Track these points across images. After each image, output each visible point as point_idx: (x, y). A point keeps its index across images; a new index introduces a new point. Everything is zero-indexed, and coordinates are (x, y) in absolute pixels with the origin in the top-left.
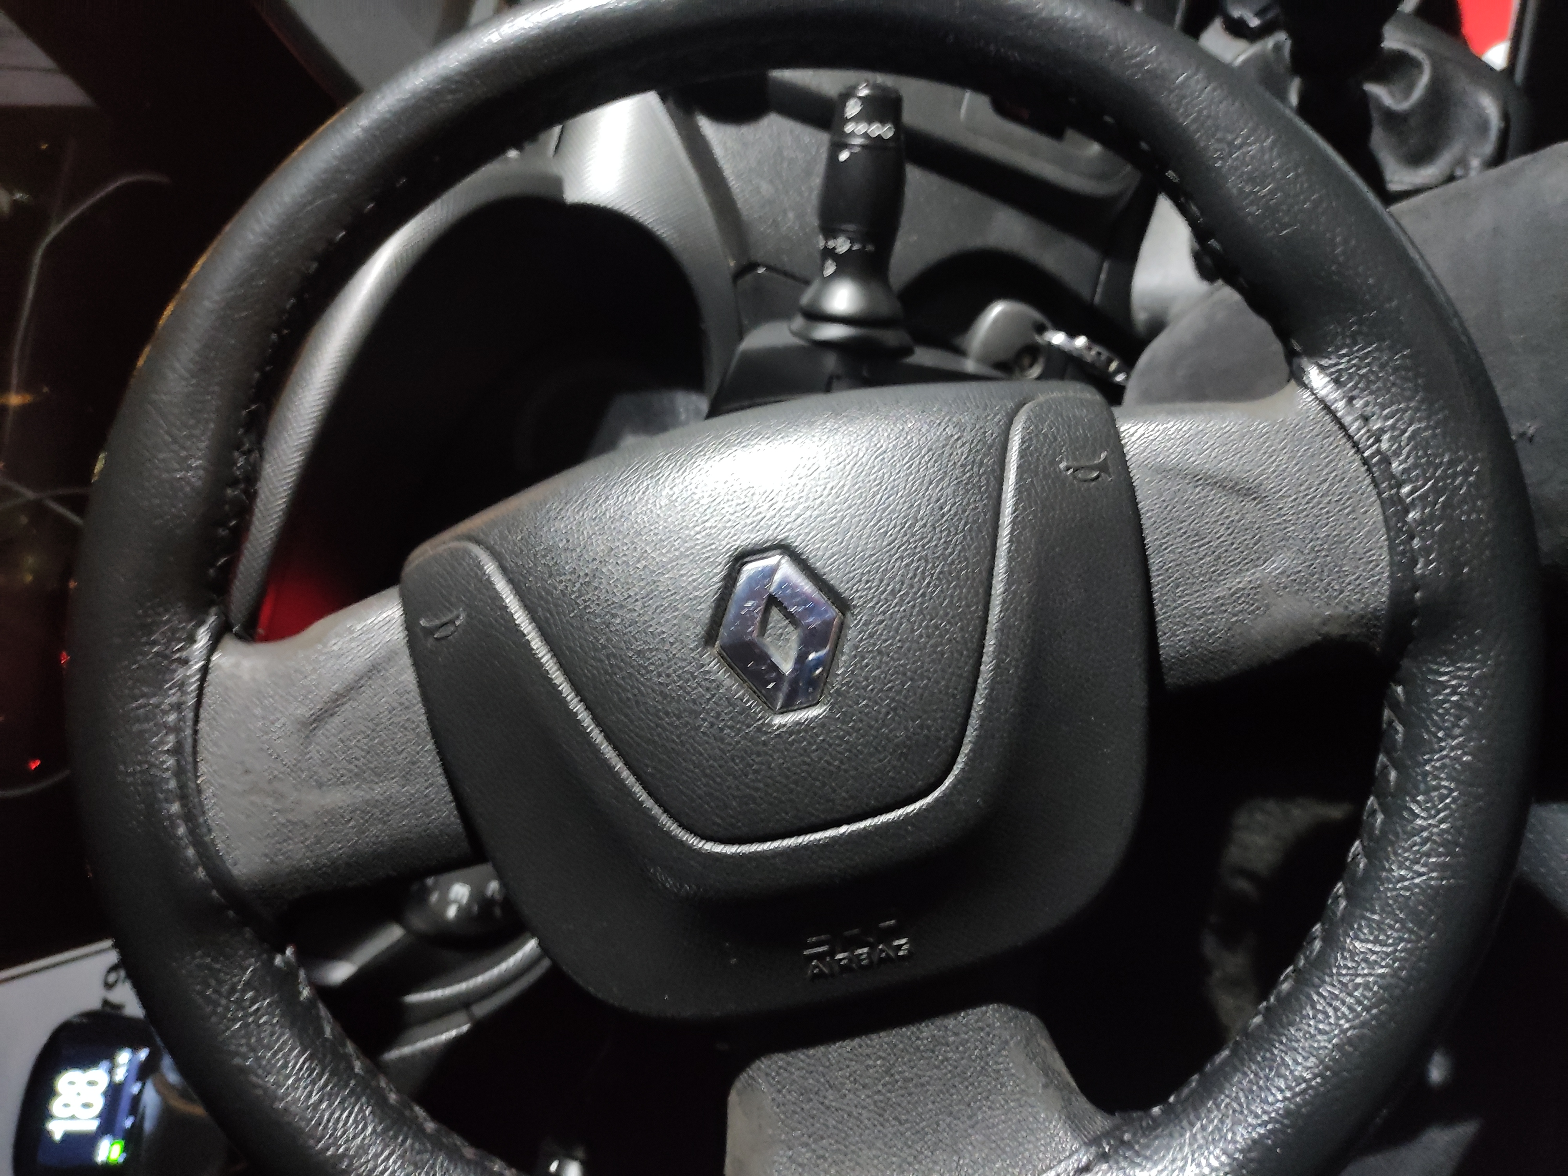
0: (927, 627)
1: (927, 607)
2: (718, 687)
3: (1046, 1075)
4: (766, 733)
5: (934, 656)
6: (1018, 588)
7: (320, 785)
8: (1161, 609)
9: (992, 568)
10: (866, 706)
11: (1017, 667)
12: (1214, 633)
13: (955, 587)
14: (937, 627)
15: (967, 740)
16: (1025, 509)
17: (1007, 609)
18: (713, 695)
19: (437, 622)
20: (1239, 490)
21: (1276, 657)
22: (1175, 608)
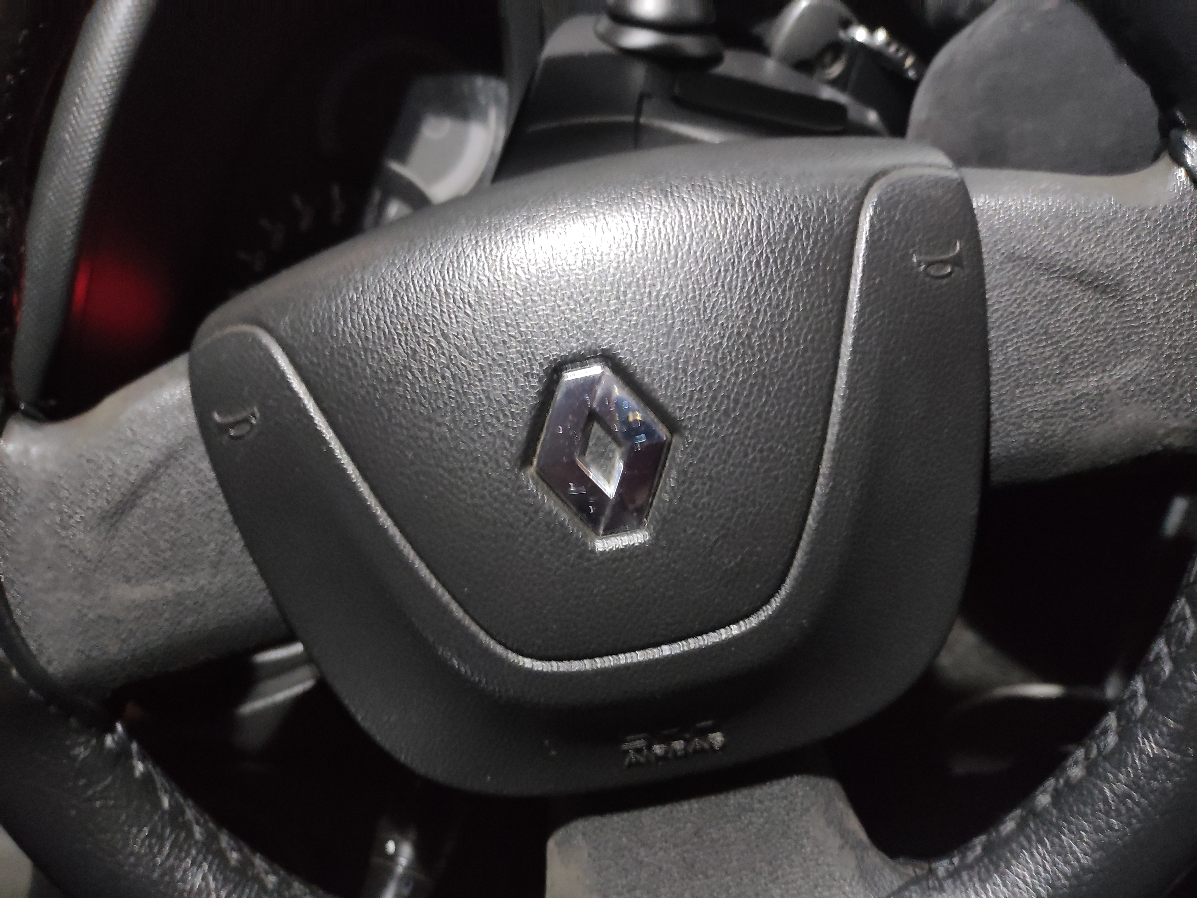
0: (761, 451)
1: (763, 429)
2: (536, 512)
3: (842, 836)
4: (589, 560)
5: (768, 481)
6: (860, 404)
7: (128, 580)
8: (997, 409)
9: (833, 382)
10: (694, 534)
11: (853, 489)
12: (1051, 437)
13: (793, 407)
14: (771, 449)
15: (796, 563)
16: (871, 314)
17: (847, 429)
18: (532, 520)
19: (231, 419)
20: (1097, 286)
21: (1111, 462)
22: (1013, 409)
